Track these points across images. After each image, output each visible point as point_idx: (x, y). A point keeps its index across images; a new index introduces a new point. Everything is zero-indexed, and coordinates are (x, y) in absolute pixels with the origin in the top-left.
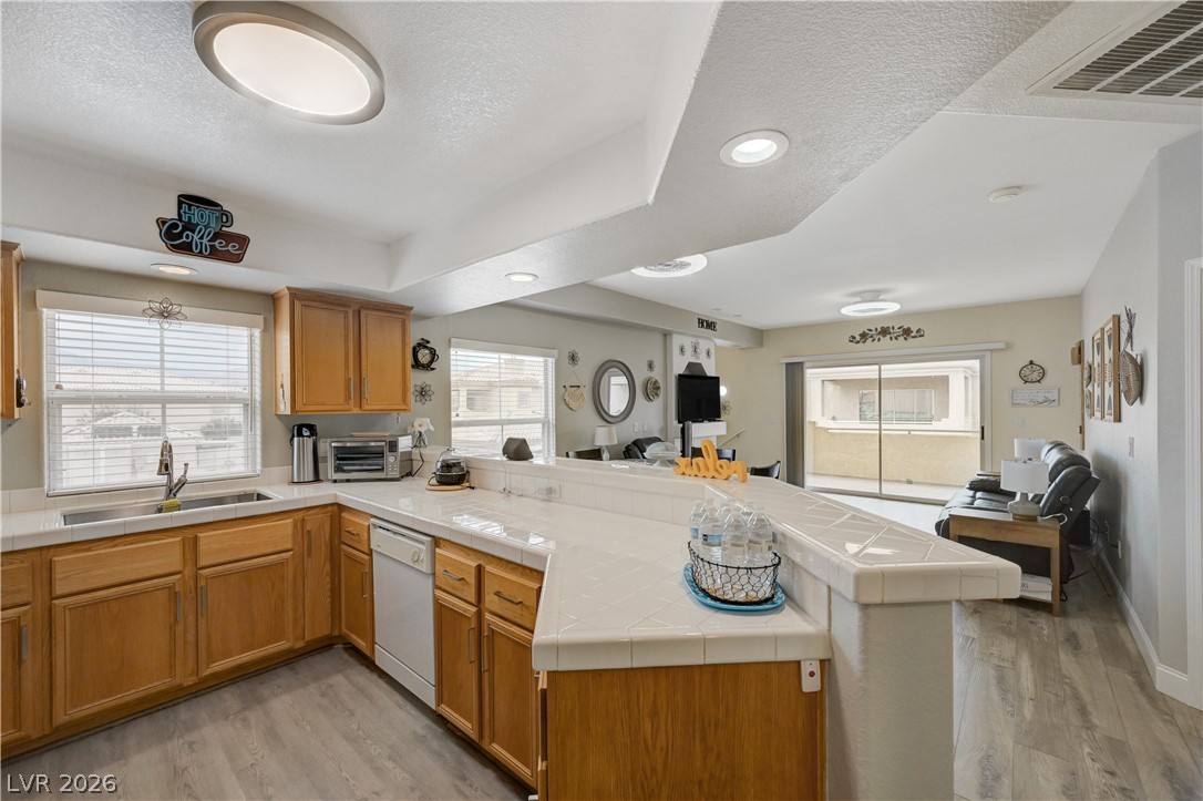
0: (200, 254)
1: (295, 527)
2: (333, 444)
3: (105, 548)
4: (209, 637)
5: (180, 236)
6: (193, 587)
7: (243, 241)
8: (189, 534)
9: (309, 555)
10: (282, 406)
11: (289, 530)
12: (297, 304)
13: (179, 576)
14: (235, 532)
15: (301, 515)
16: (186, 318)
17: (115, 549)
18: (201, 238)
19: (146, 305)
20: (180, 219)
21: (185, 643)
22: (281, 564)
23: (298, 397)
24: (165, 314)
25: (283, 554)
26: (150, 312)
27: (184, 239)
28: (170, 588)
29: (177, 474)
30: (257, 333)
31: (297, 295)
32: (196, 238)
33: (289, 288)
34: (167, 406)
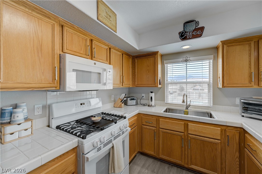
0: (190, 39)
1: (221, 131)
2: (242, 101)
3: (168, 120)
4: (191, 156)
5: (184, 35)
6: (187, 138)
7: (202, 29)
8: (186, 122)
9: (228, 145)
10: (219, 85)
11: (219, 132)
12: (225, 46)
13: (183, 134)
14: (199, 126)
15: (224, 128)
16: (191, 61)
17: (170, 121)
18: (190, 33)
19: (182, 59)
20: (184, 31)
21: (185, 154)
22: (216, 144)
23: (225, 81)
24: (186, 61)
25: (216, 140)
26: (183, 61)
27: (185, 36)
28: (181, 136)
29: (188, 103)
30: (211, 61)
31: (224, 43)
32: (188, 34)
33: (221, 42)
34: (187, 85)
